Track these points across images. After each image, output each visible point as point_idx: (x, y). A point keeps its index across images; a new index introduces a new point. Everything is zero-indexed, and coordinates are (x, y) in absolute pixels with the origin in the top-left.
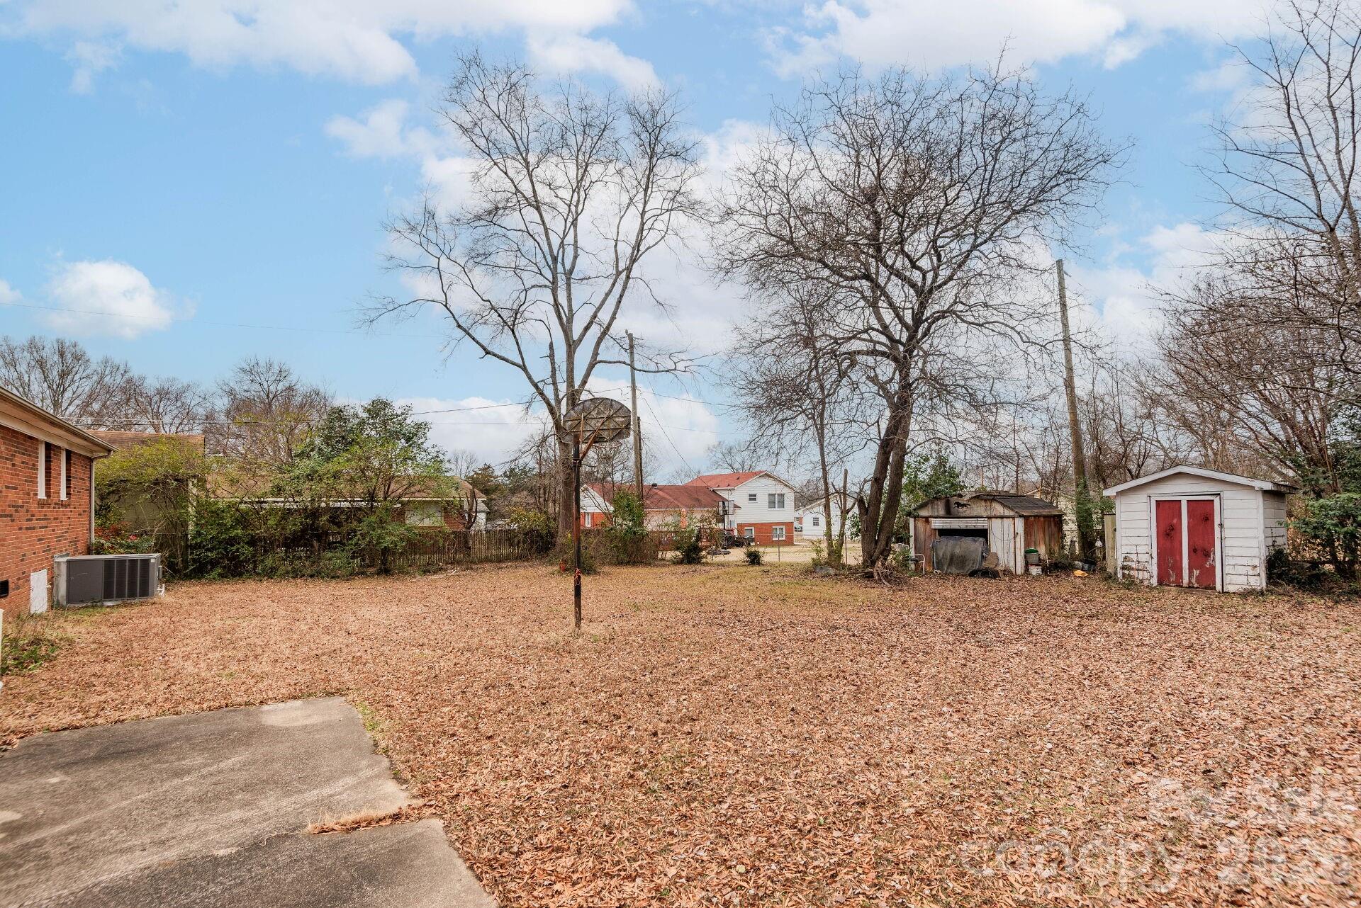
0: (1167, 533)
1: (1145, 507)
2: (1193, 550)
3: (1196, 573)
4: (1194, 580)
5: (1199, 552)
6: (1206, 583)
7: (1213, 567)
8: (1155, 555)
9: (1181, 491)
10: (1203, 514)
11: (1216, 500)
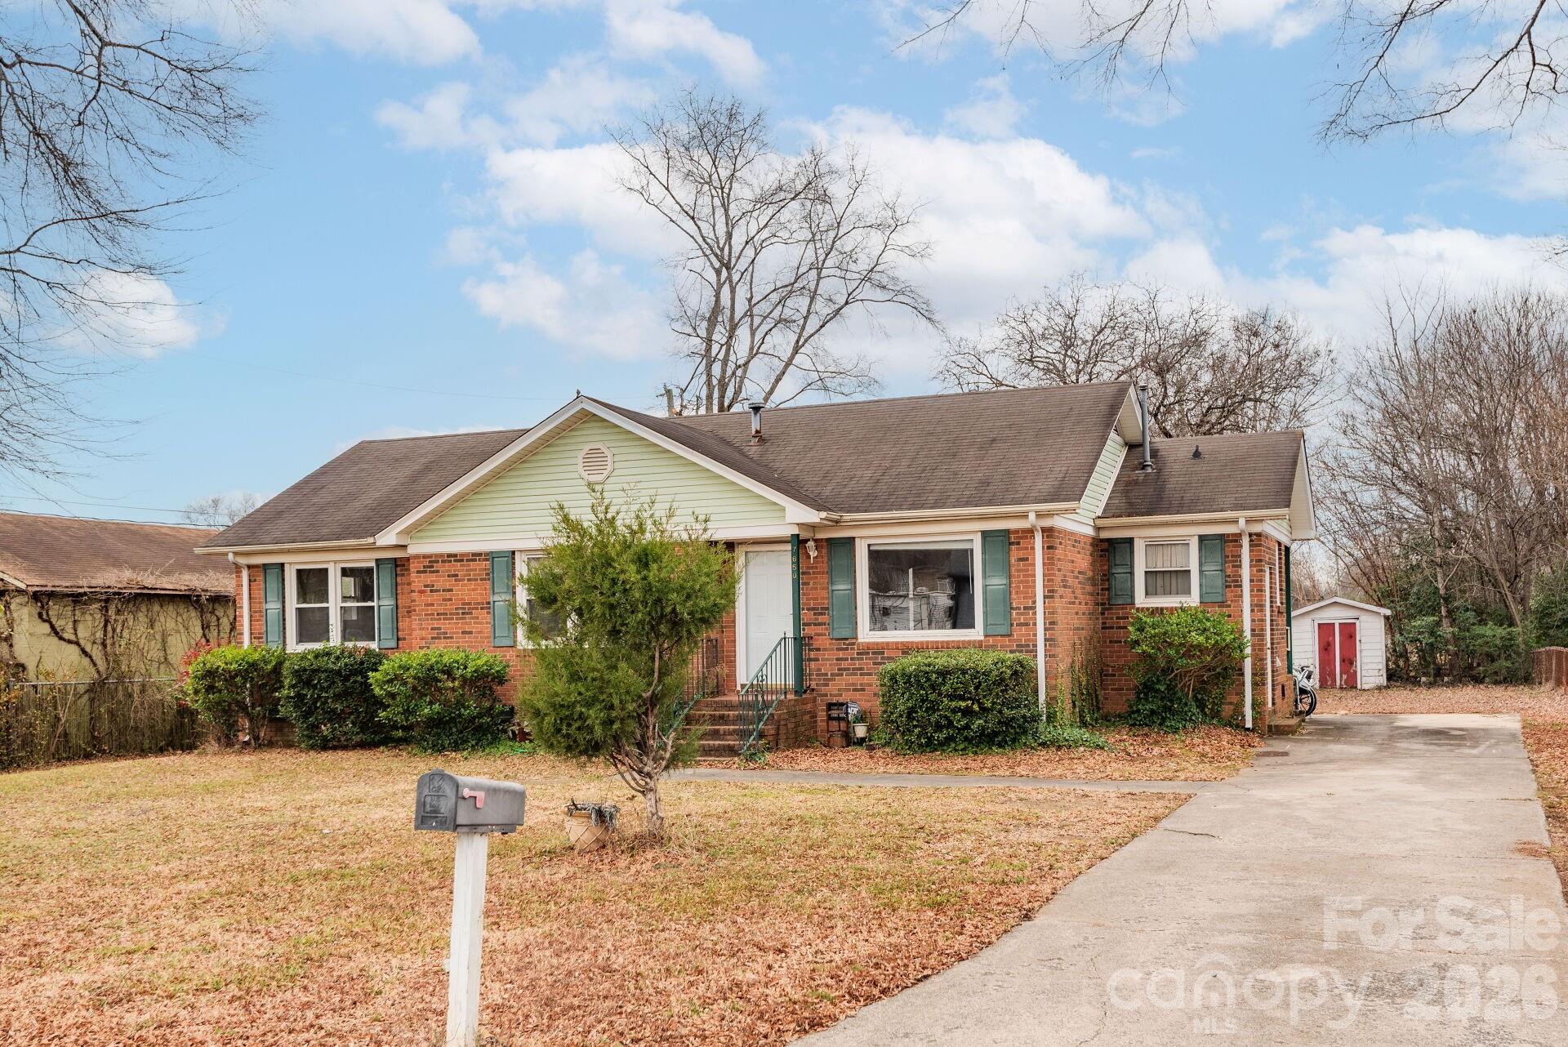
0: (1326, 648)
1: (1309, 628)
2: (1343, 660)
3: (1345, 677)
4: (1343, 683)
5: (1346, 662)
6: (1351, 684)
7: (1355, 672)
8: (1317, 666)
9: (1335, 616)
10: (1349, 632)
11: (1357, 622)
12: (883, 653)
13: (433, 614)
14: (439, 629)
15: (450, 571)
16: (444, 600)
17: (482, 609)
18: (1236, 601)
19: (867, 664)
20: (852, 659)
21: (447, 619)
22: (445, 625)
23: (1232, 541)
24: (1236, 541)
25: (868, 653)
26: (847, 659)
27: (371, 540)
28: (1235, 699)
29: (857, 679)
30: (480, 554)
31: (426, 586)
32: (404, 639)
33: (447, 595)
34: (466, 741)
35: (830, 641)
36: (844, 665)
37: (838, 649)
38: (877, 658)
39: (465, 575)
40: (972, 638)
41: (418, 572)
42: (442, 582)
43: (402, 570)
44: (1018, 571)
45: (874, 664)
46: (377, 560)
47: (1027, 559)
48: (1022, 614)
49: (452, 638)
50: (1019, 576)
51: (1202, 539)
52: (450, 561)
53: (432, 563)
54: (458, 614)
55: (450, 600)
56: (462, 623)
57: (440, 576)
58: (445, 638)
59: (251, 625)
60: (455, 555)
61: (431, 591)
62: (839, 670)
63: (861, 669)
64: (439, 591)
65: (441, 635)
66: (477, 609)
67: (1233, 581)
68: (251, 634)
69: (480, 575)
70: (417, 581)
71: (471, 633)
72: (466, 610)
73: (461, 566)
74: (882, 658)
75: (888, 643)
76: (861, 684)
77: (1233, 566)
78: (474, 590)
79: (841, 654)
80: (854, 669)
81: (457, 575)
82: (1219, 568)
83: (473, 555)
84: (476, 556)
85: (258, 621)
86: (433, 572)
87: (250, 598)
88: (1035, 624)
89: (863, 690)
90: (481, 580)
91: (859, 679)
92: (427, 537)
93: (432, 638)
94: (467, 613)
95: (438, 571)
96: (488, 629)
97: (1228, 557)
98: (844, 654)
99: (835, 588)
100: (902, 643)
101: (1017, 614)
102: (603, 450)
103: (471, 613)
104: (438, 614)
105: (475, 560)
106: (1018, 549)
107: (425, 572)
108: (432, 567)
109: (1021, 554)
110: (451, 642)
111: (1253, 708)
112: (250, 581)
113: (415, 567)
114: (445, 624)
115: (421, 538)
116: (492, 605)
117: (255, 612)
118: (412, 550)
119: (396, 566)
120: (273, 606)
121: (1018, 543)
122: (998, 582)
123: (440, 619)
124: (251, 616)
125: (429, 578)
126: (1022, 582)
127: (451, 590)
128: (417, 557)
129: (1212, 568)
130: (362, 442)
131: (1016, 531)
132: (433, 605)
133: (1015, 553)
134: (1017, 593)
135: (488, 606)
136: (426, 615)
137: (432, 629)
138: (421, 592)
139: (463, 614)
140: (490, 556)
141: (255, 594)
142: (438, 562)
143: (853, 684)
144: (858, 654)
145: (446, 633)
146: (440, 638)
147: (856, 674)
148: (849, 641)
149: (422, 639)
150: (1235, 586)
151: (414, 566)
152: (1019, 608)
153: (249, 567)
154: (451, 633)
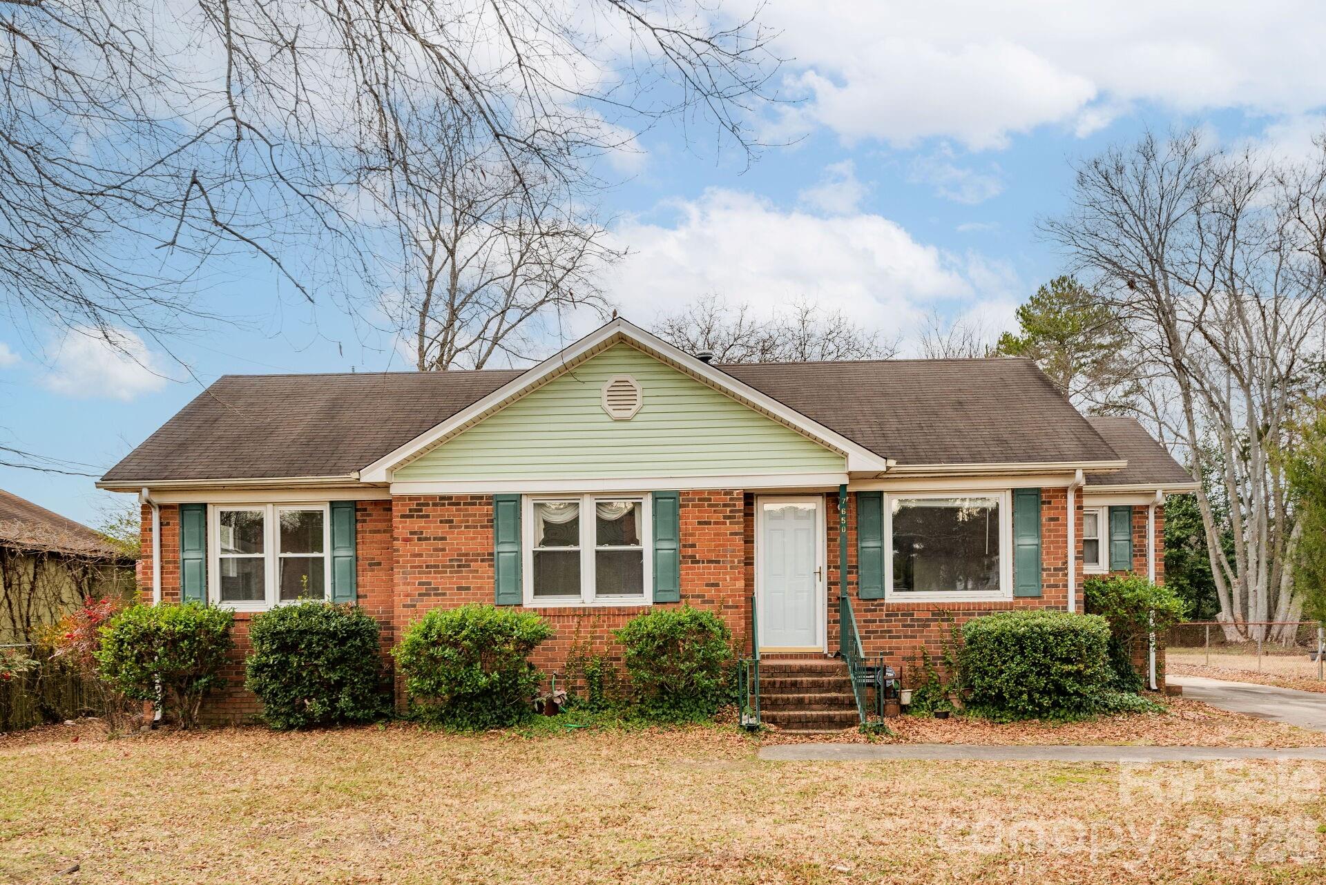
12: (913, 615)
13: (421, 567)
14: (429, 584)
15: (443, 516)
16: (436, 550)
17: (482, 561)
18: (1142, 570)
19: (896, 626)
20: (881, 621)
21: (439, 573)
22: (435, 580)
23: (1139, 513)
24: (1142, 513)
25: (897, 615)
26: (874, 621)
27: (355, 475)
28: (1140, 662)
29: (886, 643)
30: (481, 497)
31: (412, 533)
32: (365, 596)
33: (440, 544)
34: (510, 717)
35: (857, 602)
36: (872, 627)
37: (866, 611)
38: (906, 620)
39: (462, 522)
40: (998, 600)
41: (403, 516)
42: (433, 528)
43: (362, 516)
44: (1050, 531)
45: (904, 626)
46: (332, 503)
47: (1057, 519)
48: (1052, 575)
49: (444, 594)
50: (1050, 536)
51: (1112, 510)
52: (444, 505)
53: (420, 506)
54: (452, 566)
55: (444, 550)
56: (458, 578)
57: (430, 522)
58: (435, 595)
59: (162, 579)
60: (450, 498)
61: (419, 539)
62: (867, 632)
63: (890, 631)
64: (429, 539)
65: (430, 591)
66: (476, 561)
67: (1140, 551)
68: (162, 589)
69: (480, 521)
70: (402, 527)
71: (468, 588)
72: (462, 562)
73: (457, 510)
74: (912, 620)
75: (918, 604)
76: (890, 648)
77: (1139, 537)
78: (473, 539)
79: (869, 616)
80: (882, 632)
81: (451, 521)
82: (1128, 538)
83: (473, 497)
84: (475, 499)
85: (171, 573)
86: (422, 517)
87: (161, 546)
88: (1066, 586)
89: (892, 654)
90: (482, 527)
91: (887, 643)
92: (416, 475)
93: (420, 595)
94: (464, 566)
95: (428, 516)
96: (488, 585)
97: (1134, 527)
98: (872, 616)
99: (864, 545)
100: (933, 604)
101: (1048, 575)
102: (633, 382)
103: (469, 566)
104: (427, 567)
105: (474, 504)
106: (1049, 509)
107: (412, 516)
108: (421, 510)
109: (1052, 514)
110: (443, 600)
111: (1157, 671)
112: (161, 524)
113: (399, 511)
114: (436, 578)
115: (408, 476)
116: (496, 557)
117: (168, 562)
118: (396, 490)
119: (357, 510)
120: (192, 556)
121: (1049, 503)
122: (1029, 542)
123: (430, 572)
124: (162, 567)
125: (417, 524)
126: (1052, 542)
127: (444, 539)
128: (401, 498)
129: (1121, 537)
130: (225, 377)
131: (1048, 490)
132: (420, 555)
133: (1046, 513)
134: (1048, 553)
135: (491, 558)
136: (411, 567)
137: (420, 584)
138: (406, 540)
139: (459, 566)
140: (493, 500)
141: (169, 540)
142: (428, 505)
143: (881, 648)
144: (887, 615)
145: (437, 589)
146: (429, 595)
147: (884, 637)
148: (875, 602)
149: (407, 595)
150: (1141, 555)
151: (397, 510)
152: (1050, 570)
153: (162, 507)
154: (443, 589)
